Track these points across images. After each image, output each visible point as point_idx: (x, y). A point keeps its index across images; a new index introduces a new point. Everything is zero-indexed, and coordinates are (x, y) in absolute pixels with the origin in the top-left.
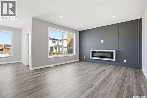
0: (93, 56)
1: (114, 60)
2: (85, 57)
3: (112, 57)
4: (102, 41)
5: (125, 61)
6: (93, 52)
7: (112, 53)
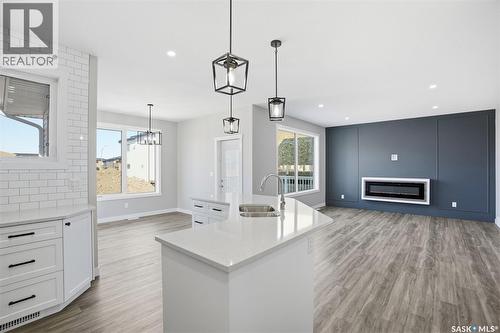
0: (368, 193)
1: (428, 203)
2: (343, 197)
3: (421, 196)
4: (395, 158)
5: (454, 205)
6: (368, 184)
7: (421, 186)
